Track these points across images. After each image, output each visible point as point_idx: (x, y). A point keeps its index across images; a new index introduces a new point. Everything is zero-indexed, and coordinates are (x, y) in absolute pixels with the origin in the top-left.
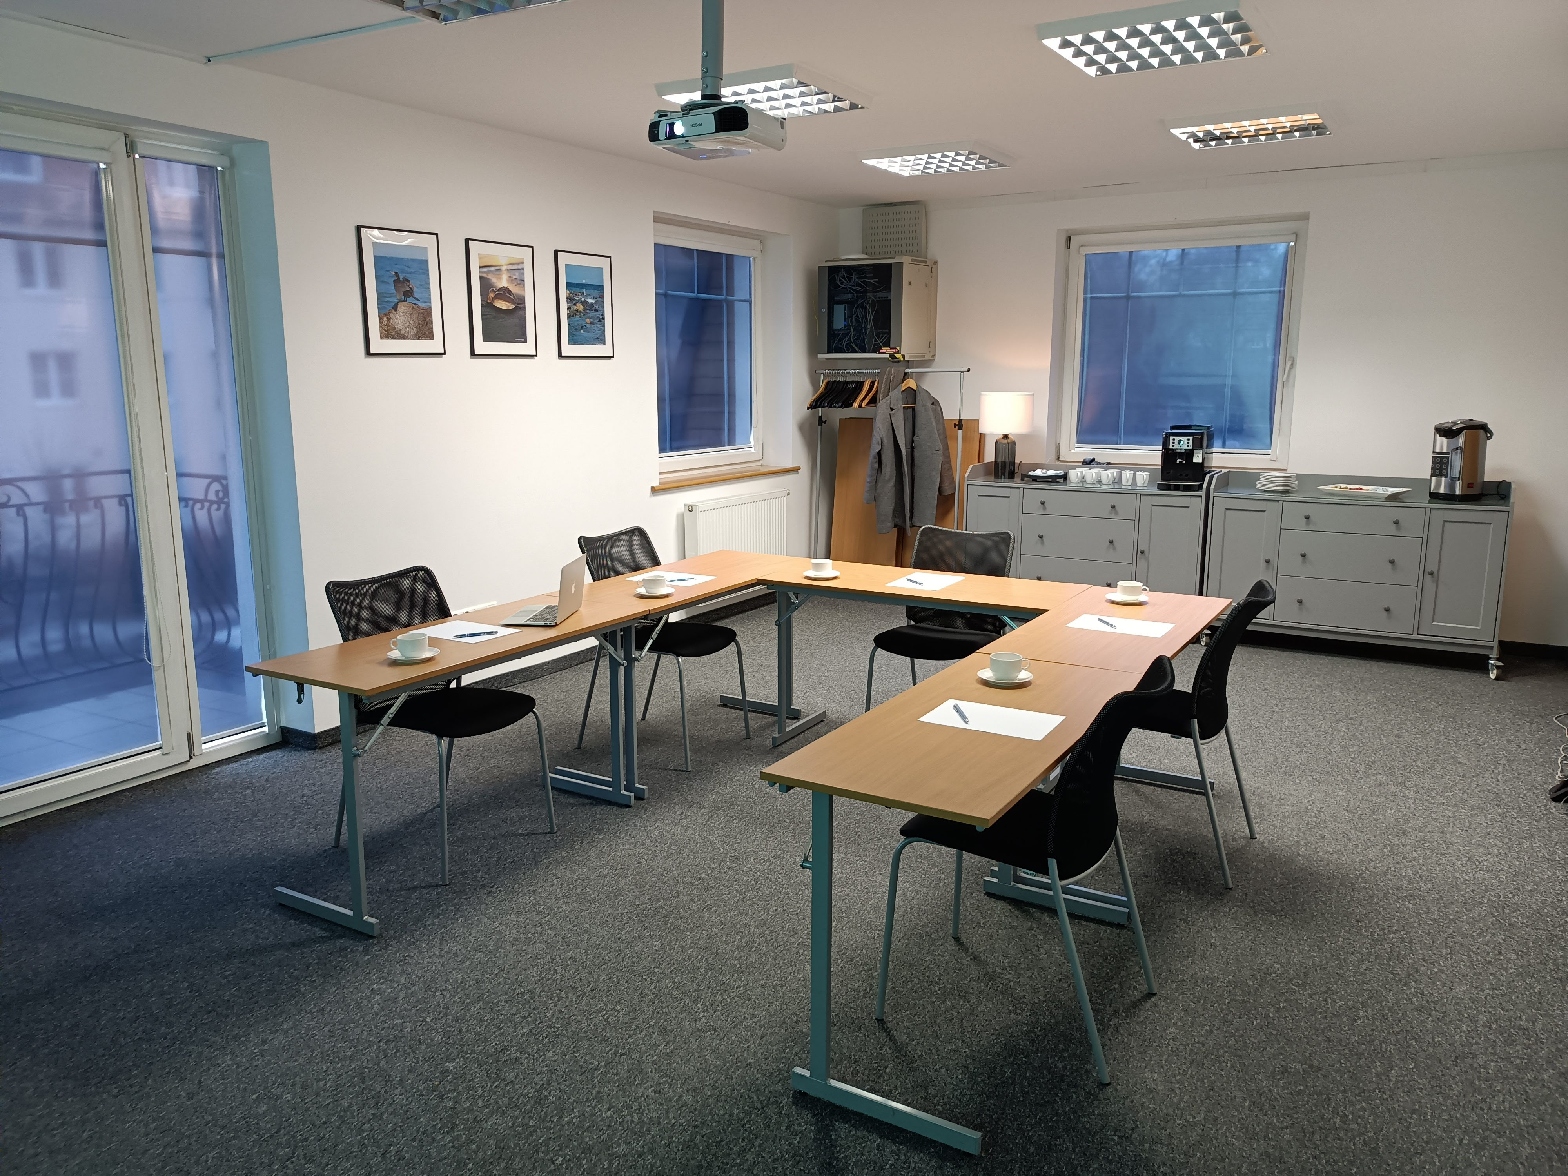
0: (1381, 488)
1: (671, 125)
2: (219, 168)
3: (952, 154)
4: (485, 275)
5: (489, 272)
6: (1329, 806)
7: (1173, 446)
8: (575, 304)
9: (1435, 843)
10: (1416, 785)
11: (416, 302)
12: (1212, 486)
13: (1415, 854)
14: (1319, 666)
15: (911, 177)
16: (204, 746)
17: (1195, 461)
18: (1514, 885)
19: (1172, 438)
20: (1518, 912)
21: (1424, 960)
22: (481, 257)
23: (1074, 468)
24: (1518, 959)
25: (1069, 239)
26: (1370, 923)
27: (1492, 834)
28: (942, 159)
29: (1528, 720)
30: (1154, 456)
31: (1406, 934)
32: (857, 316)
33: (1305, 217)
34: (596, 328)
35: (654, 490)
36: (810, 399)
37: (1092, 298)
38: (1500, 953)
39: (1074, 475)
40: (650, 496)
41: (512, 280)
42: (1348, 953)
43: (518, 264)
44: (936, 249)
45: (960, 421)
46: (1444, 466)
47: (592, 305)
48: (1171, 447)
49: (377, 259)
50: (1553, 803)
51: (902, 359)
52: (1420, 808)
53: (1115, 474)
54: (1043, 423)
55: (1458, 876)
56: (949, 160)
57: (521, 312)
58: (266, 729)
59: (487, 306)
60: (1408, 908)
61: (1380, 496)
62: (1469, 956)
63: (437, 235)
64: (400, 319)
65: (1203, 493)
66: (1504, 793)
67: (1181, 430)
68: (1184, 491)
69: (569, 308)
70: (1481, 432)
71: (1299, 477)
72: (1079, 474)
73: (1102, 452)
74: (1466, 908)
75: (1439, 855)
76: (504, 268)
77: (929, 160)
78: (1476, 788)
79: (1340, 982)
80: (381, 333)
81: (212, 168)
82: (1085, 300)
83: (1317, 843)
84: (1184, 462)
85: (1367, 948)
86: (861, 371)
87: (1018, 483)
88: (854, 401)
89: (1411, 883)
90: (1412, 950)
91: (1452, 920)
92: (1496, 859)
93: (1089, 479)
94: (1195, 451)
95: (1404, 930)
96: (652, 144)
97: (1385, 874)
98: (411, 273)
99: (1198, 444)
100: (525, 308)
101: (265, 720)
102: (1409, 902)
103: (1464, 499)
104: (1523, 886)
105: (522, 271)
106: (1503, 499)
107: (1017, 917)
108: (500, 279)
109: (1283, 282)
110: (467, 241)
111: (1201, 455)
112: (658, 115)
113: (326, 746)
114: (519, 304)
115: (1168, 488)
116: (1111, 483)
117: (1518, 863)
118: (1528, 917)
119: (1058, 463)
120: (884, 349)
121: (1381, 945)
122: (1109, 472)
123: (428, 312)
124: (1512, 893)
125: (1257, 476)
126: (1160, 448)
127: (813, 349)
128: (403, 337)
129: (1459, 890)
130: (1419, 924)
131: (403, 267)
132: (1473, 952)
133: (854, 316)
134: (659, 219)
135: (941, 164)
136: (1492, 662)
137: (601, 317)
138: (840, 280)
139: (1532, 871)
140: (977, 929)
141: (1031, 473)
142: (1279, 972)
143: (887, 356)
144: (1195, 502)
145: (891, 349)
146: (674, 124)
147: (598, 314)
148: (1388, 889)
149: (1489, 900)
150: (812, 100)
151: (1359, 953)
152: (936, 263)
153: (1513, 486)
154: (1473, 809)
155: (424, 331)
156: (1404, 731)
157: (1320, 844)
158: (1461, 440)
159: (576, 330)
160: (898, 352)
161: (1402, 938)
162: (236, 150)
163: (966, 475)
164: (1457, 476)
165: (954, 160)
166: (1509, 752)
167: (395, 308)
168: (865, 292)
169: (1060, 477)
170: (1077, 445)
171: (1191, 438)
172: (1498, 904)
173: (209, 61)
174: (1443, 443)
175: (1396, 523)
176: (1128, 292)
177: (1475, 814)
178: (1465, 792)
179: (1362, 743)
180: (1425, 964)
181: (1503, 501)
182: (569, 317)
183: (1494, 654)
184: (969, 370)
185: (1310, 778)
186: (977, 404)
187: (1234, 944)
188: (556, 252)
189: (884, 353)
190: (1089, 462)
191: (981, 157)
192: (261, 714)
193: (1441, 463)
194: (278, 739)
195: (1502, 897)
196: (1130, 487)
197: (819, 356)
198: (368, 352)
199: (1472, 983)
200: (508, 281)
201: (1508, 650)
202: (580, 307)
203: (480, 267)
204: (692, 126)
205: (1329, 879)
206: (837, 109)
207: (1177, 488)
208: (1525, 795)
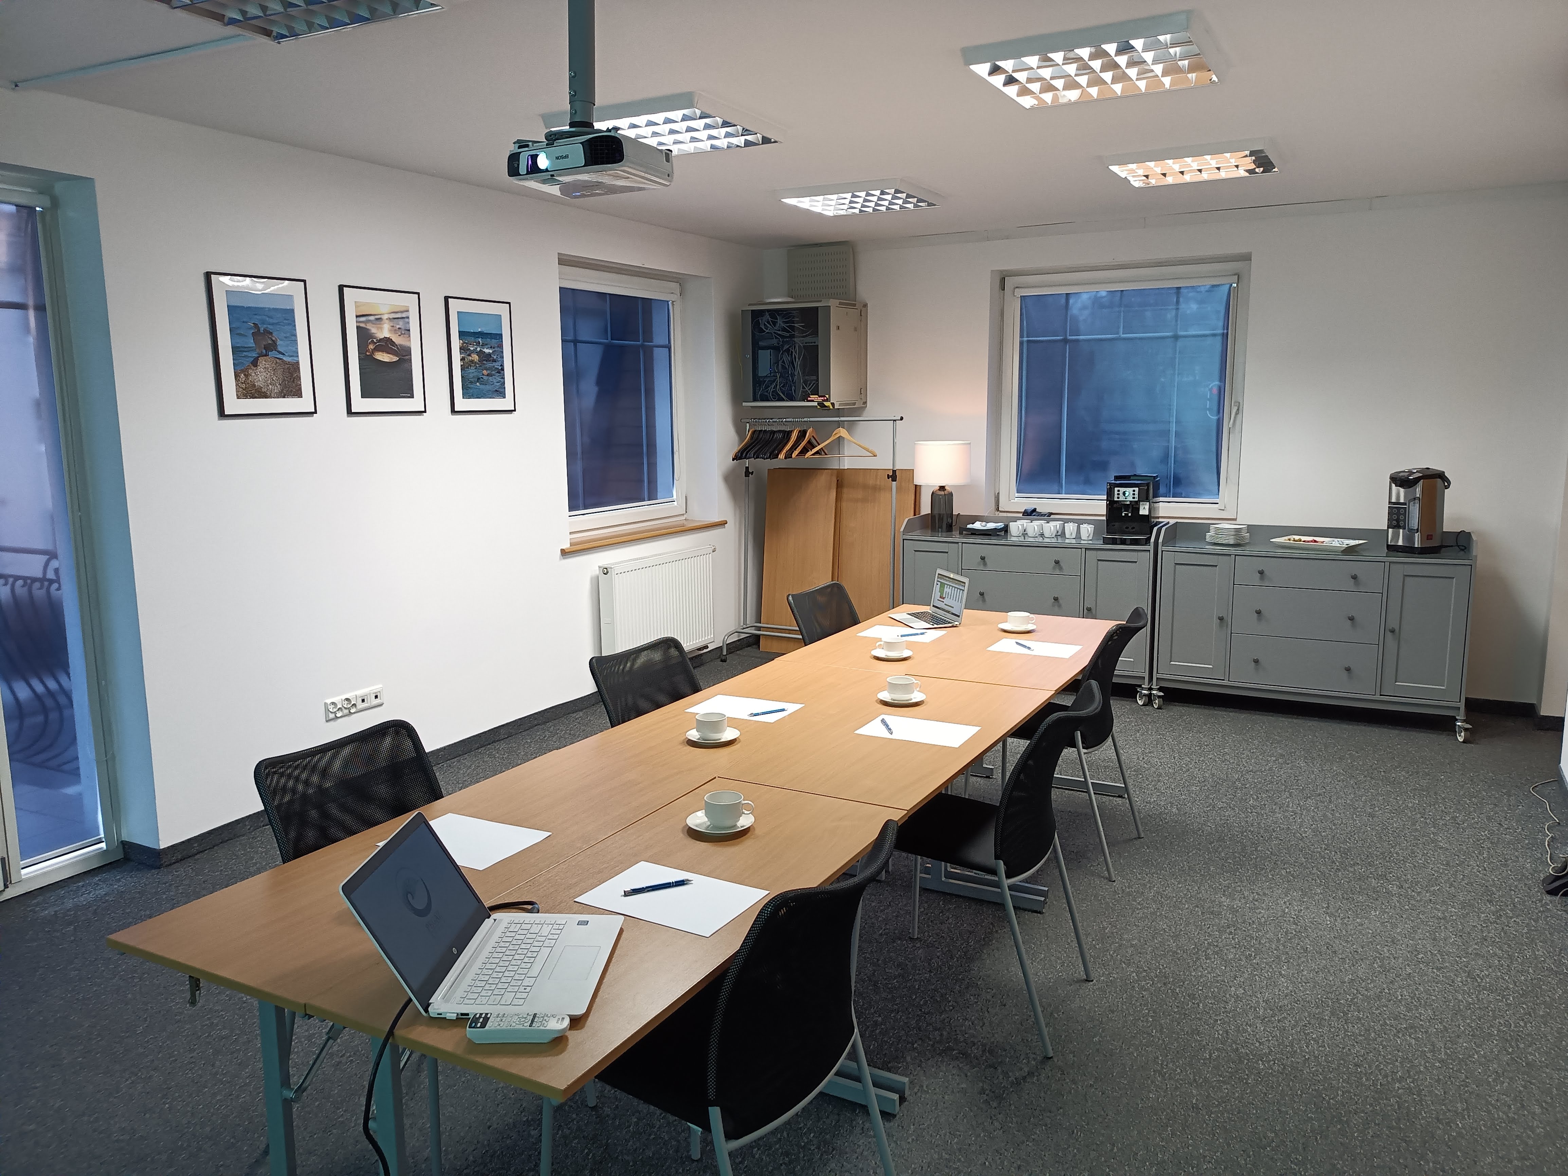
0: (1336, 540)
1: (534, 158)
2: (38, 209)
3: (878, 193)
4: (362, 325)
5: (370, 321)
6: (1308, 908)
7: (1118, 498)
8: (469, 355)
9: (1429, 953)
10: (1398, 878)
11: (281, 356)
12: (1161, 540)
13: (1409, 970)
14: (1279, 731)
15: (835, 216)
16: (24, 872)
17: (1141, 513)
18: (1524, 1009)
19: (1116, 489)
20: (1534, 1046)
21: (1438, 1119)
22: (357, 305)
23: (1015, 520)
24: (1543, 1113)
25: (1003, 281)
26: (1370, 1067)
27: (1489, 939)
28: (867, 198)
29: (1504, 791)
30: (1098, 506)
31: (1413, 1082)
32: (783, 362)
33: (1247, 258)
34: (495, 381)
35: (564, 553)
36: (736, 449)
37: (1028, 341)
38: (1523, 1106)
39: (1015, 528)
40: (560, 559)
41: (395, 330)
42: (1350, 1112)
43: (402, 312)
44: (865, 290)
45: (894, 472)
46: (1402, 518)
47: (489, 354)
48: (1116, 499)
49: (231, 309)
50: (1548, 898)
51: (831, 407)
52: (1407, 907)
53: (1058, 527)
54: (981, 472)
55: (1460, 997)
56: (875, 199)
57: (406, 365)
58: (103, 845)
59: (365, 359)
60: (1410, 1045)
61: (1337, 549)
62: (1489, 1112)
63: (304, 281)
64: (261, 376)
65: (1151, 547)
66: (1494, 885)
67: (1124, 481)
68: (1131, 544)
69: (462, 359)
70: (1439, 480)
71: (1250, 528)
72: (1020, 527)
73: (1044, 502)
74: (1475, 1043)
75: (1435, 971)
76: (385, 317)
77: (853, 199)
78: (1463, 879)
79: (1346, 1156)
80: (237, 391)
81: (31, 209)
82: (1021, 343)
83: (1299, 958)
84: (1130, 515)
85: (1371, 1105)
86: (787, 420)
87: (956, 537)
88: (780, 451)
89: (1409, 1010)
90: (1422, 1105)
91: (1462, 1060)
92: (1499, 974)
93: (1030, 532)
94: (1141, 503)
95: (1409, 1077)
96: (514, 180)
97: (1379, 998)
98: (273, 324)
99: (1145, 496)
100: (411, 360)
101: (103, 836)
102: (1410, 1036)
103: (1423, 551)
104: (1534, 1010)
105: (407, 320)
106: (1463, 550)
107: (966, 1076)
108: (381, 328)
109: (1226, 326)
110: (341, 288)
111: (1147, 507)
112: (517, 145)
113: (174, 863)
114: (404, 355)
115: (1114, 542)
116: (1053, 536)
117: (1523, 978)
118: (1546, 1053)
119: (997, 513)
120: (812, 397)
121: (1386, 1099)
122: (1052, 524)
123: (296, 367)
124: (1523, 1020)
125: (1206, 528)
126: (1105, 497)
127: (737, 396)
128: (265, 396)
129: (1464, 1018)
130: (1426, 1067)
131: (264, 317)
132: (1492, 1105)
133: (780, 363)
134: (564, 261)
135: (866, 204)
136: (1459, 724)
137: (500, 368)
138: (765, 324)
139: (1540, 988)
140: (919, 1094)
141: (969, 526)
142: (1274, 1144)
143: (816, 404)
144: (1143, 557)
145: (820, 397)
146: (537, 156)
147: (497, 365)
148: (1384, 1019)
149: (1499, 1030)
150: (719, 133)
151: (1363, 1111)
152: (865, 306)
153: (1474, 537)
154: (1463, 908)
155: (292, 389)
156: (1377, 809)
157: (1303, 959)
158: (1418, 490)
159: (471, 382)
160: (827, 400)
161: (1410, 1088)
162: (59, 188)
163: (902, 530)
164: (1416, 528)
165: (879, 199)
166: (1492, 833)
167: (255, 363)
168: (792, 336)
169: (1001, 530)
170: (1017, 495)
171: (1137, 489)
172: (1510, 1035)
173: (16, 86)
174: (1400, 494)
175: (1354, 577)
176: (1066, 335)
177: (1467, 914)
178: (1451, 885)
179: (1334, 825)
180: (1441, 1126)
181: (1462, 552)
182: (463, 368)
183: (1461, 716)
184: (902, 419)
185: (1283, 872)
186: (912, 455)
187: (1219, 1105)
188: (446, 299)
189: (813, 401)
190: (1030, 514)
191: (908, 196)
192: (98, 828)
193: (1398, 514)
194: (120, 856)
195: (1513, 1025)
196: (1074, 541)
197: (744, 404)
198: (222, 414)
199: (1497, 1151)
200: (390, 331)
201: (1474, 707)
202: (475, 357)
203: (357, 316)
204: (557, 158)
205: (1318, 1007)
206: (748, 144)
207: (1123, 542)
208: (1516, 886)
